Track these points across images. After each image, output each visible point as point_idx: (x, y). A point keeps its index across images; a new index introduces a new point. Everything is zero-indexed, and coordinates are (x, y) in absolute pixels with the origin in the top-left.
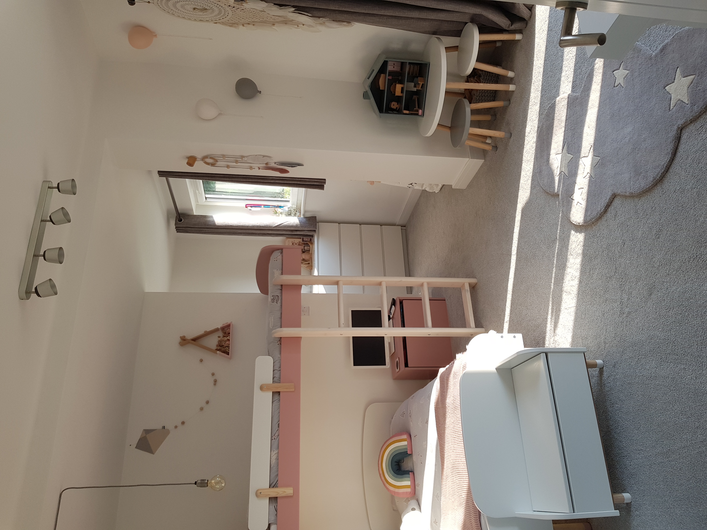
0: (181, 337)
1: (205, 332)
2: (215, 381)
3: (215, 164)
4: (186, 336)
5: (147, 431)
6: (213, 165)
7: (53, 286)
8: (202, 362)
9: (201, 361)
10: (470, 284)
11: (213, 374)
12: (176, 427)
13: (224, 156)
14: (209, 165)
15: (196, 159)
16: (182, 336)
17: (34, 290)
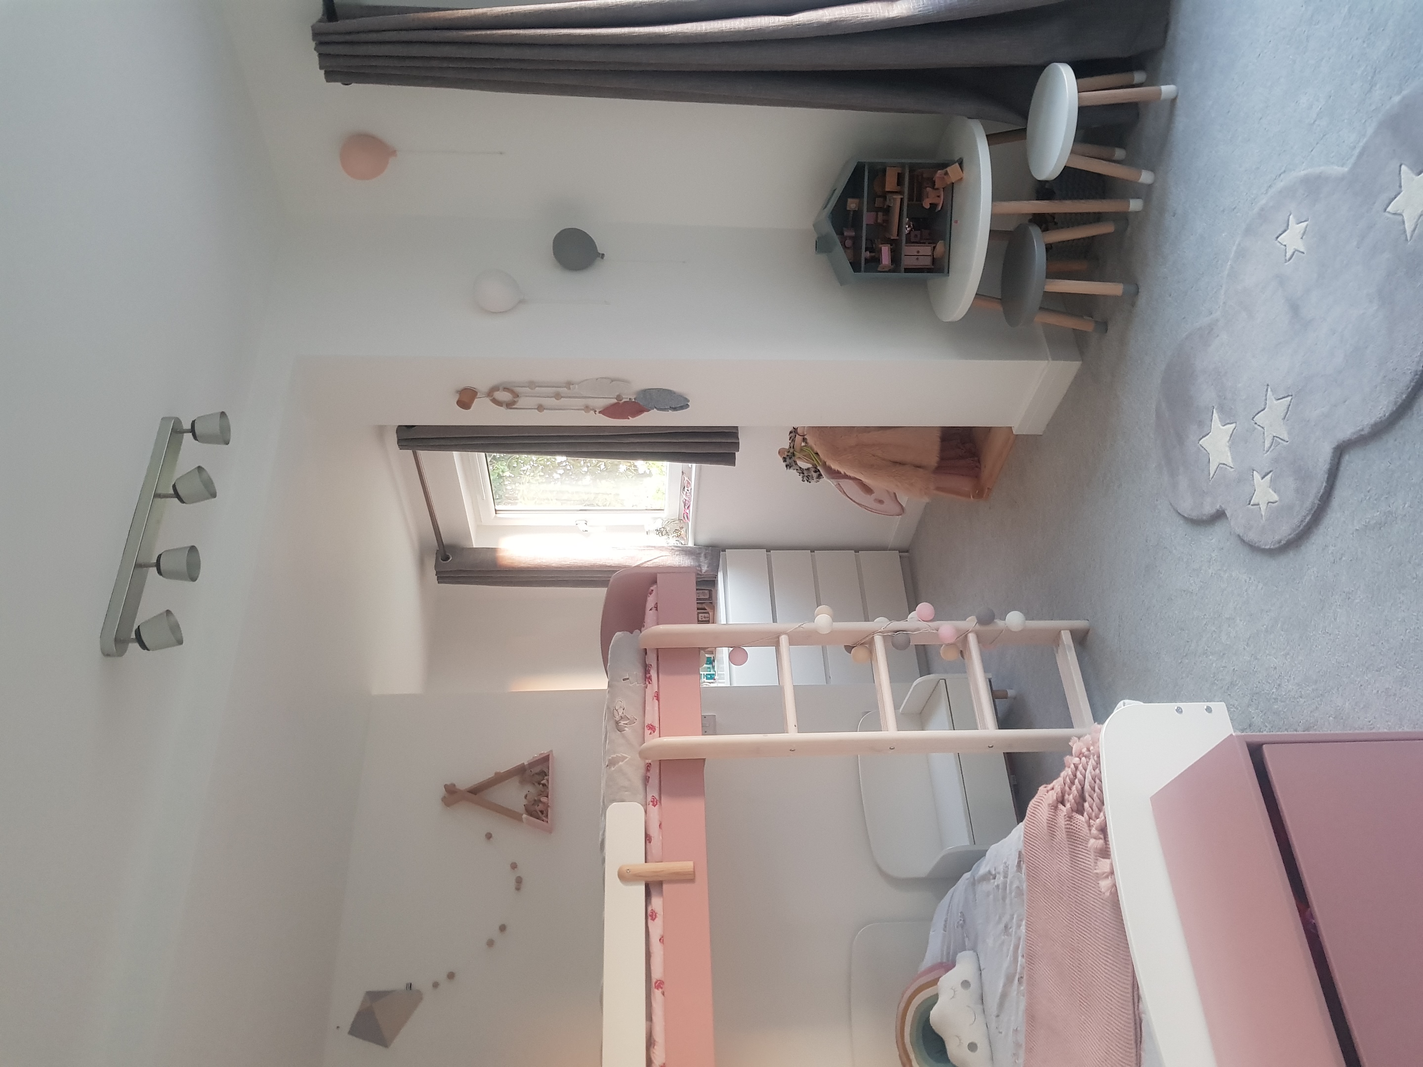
0: (446, 786)
1: (496, 774)
2: (519, 881)
3: (514, 403)
4: (456, 785)
5: (374, 996)
6: (509, 405)
7: (175, 629)
8: (491, 839)
9: (489, 836)
10: (1074, 633)
11: (514, 866)
12: (436, 985)
13: (532, 384)
14: (502, 406)
15: (477, 393)
16: (448, 783)
17: (133, 636)
